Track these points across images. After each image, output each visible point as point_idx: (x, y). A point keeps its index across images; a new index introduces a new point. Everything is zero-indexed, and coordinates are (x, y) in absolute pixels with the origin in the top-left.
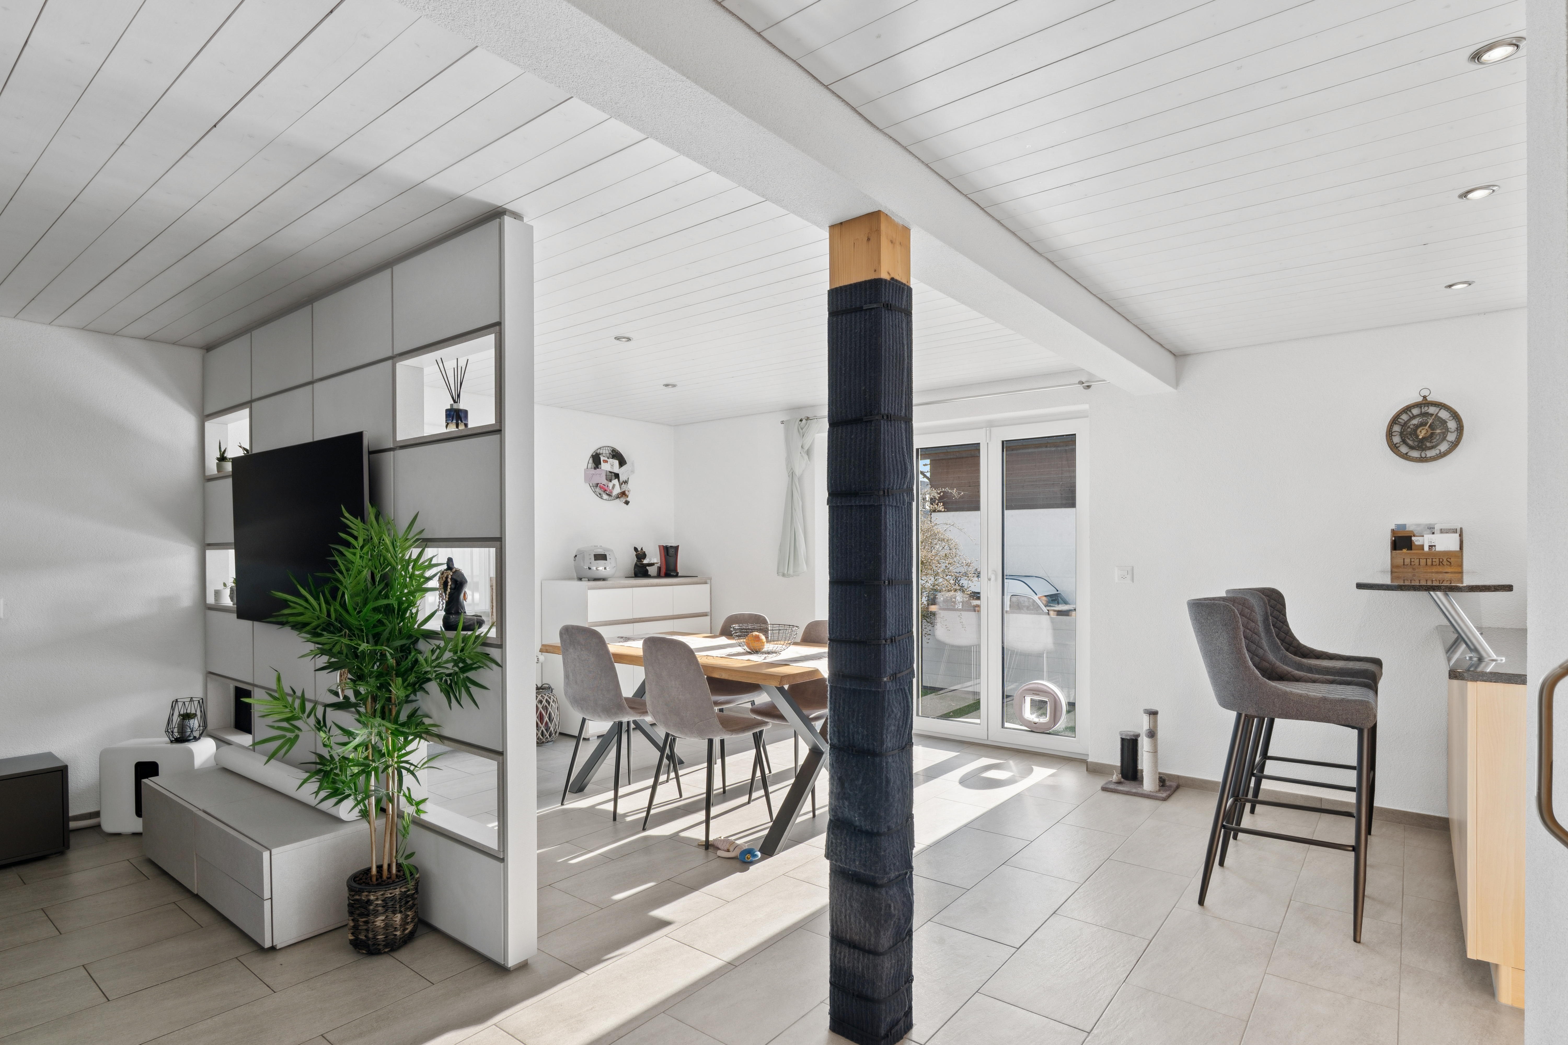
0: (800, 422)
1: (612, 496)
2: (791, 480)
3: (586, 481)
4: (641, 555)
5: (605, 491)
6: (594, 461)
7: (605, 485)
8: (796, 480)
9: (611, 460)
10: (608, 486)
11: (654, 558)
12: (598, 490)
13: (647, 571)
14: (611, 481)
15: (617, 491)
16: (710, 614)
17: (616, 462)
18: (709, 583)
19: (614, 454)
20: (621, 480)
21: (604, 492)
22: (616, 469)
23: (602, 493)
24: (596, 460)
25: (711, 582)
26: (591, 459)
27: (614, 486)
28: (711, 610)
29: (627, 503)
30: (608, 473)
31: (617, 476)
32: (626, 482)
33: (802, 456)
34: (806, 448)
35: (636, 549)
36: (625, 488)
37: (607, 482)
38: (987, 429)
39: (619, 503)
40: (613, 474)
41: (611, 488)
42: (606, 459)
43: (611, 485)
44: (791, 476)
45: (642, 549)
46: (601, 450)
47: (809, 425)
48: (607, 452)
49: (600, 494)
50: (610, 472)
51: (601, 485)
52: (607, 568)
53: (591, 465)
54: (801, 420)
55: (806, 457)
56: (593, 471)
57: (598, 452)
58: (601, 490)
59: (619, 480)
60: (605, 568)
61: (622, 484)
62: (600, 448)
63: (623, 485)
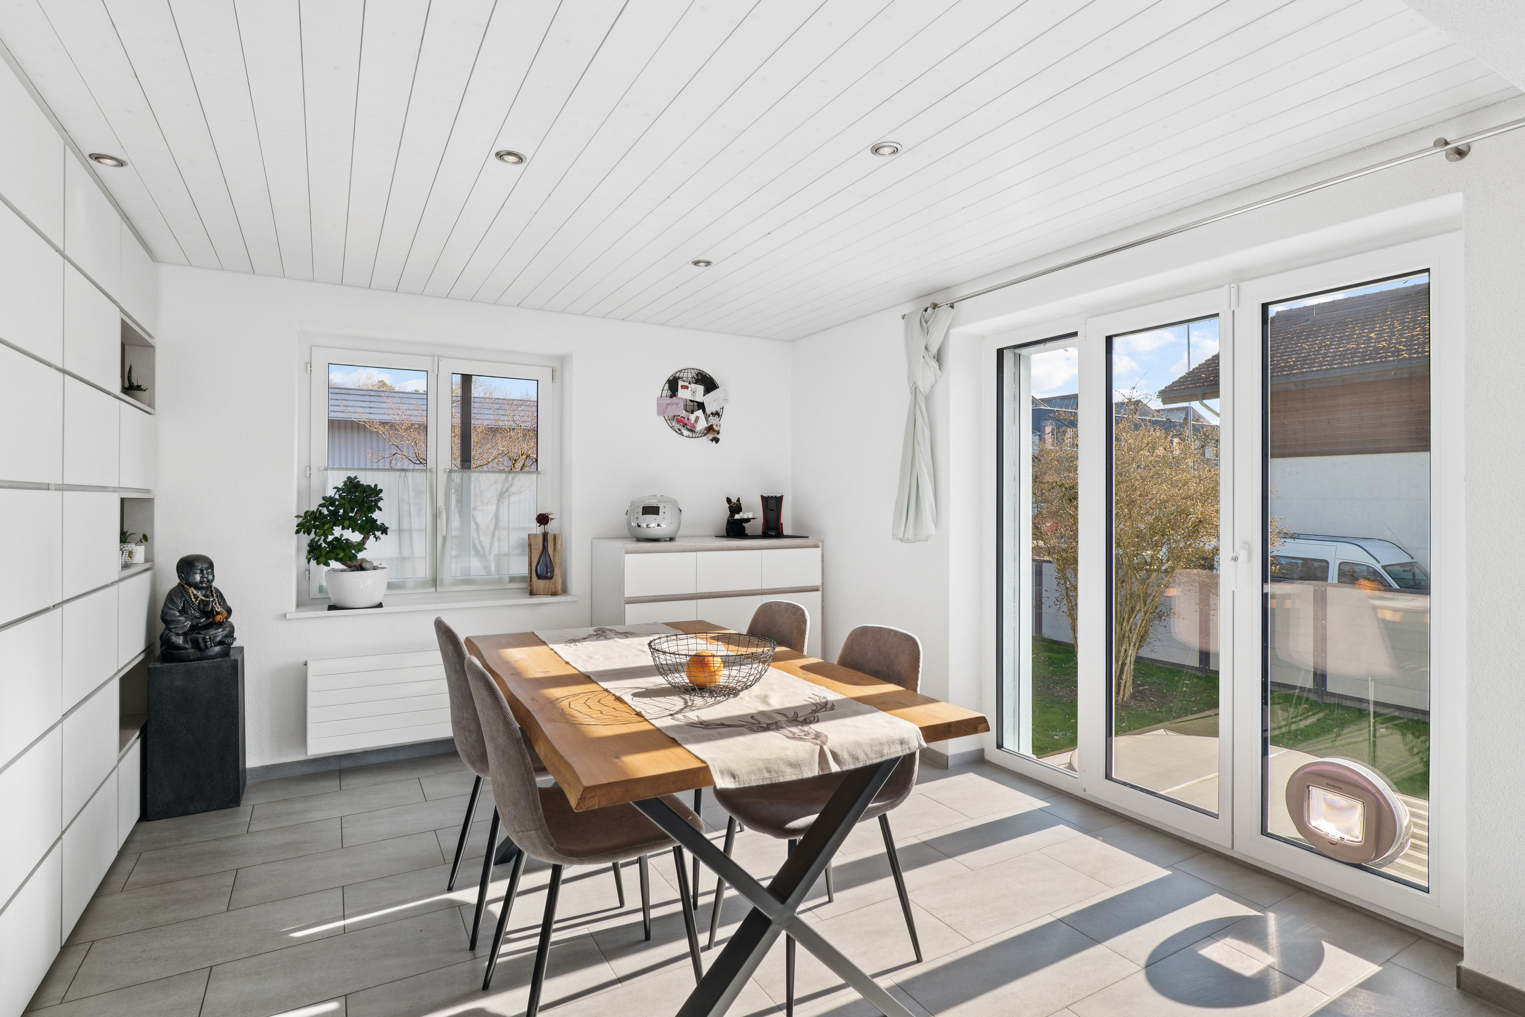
0: (924, 312)
1: (695, 432)
2: (913, 398)
3: (659, 414)
4: (735, 507)
5: (685, 425)
6: (670, 388)
7: (684, 418)
8: (921, 399)
9: (693, 386)
10: (688, 419)
11: (753, 511)
12: (674, 424)
13: (744, 528)
14: (692, 412)
15: (702, 425)
16: (821, 589)
17: (701, 388)
18: (821, 547)
19: (700, 378)
20: (708, 411)
21: (684, 427)
22: (699, 397)
23: (681, 428)
24: (673, 385)
25: (823, 545)
26: (667, 385)
27: (697, 419)
28: (823, 583)
29: (717, 440)
30: (689, 403)
31: (701, 406)
32: (717, 414)
33: (926, 362)
34: (934, 350)
35: (729, 500)
36: (712, 421)
37: (688, 414)
38: (1232, 285)
39: (706, 440)
40: (696, 404)
41: (693, 422)
42: (686, 384)
43: (692, 417)
44: (914, 393)
45: (738, 500)
46: (682, 374)
47: (936, 315)
48: (690, 375)
49: (679, 430)
50: (691, 401)
51: (679, 417)
52: (662, 525)
53: (667, 392)
54: (926, 310)
55: (934, 364)
56: (669, 400)
57: (677, 375)
58: (682, 425)
59: (704, 411)
60: (659, 525)
61: (709, 416)
62: (681, 371)
63: (711, 417)
